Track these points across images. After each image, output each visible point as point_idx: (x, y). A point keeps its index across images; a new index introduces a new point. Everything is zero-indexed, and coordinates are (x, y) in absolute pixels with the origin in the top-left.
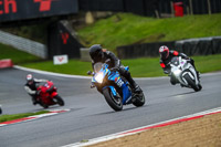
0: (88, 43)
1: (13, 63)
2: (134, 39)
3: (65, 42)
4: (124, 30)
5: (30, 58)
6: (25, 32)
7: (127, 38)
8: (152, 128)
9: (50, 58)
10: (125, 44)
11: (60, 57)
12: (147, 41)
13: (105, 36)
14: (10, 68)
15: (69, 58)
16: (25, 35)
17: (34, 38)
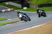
0: (31, 4)
1: (14, 9)
2: (42, 3)
3: (26, 4)
4: (40, 1)
5: (18, 8)
6: (16, 2)
7: (41, 3)
8: (47, 24)
9: (22, 8)
10: (40, 4)
11: (25, 8)
12: (45, 3)
13: (35, 2)
14: (13, 10)
15: (27, 8)
16: (16, 3)
17: (18, 3)
